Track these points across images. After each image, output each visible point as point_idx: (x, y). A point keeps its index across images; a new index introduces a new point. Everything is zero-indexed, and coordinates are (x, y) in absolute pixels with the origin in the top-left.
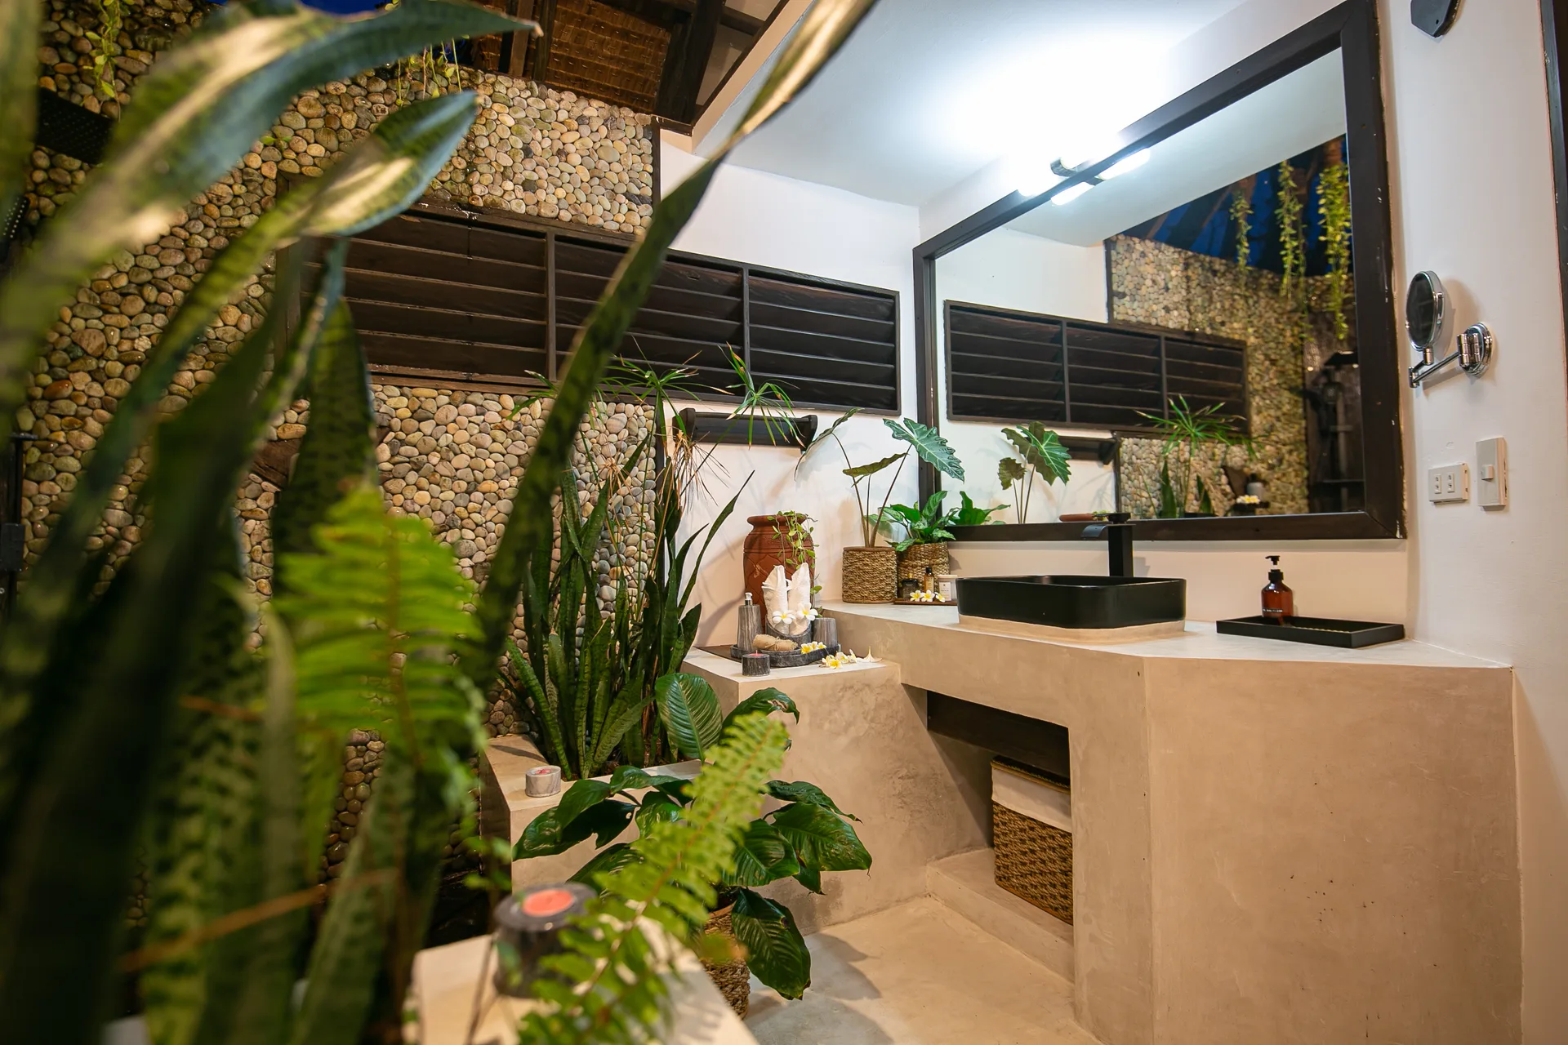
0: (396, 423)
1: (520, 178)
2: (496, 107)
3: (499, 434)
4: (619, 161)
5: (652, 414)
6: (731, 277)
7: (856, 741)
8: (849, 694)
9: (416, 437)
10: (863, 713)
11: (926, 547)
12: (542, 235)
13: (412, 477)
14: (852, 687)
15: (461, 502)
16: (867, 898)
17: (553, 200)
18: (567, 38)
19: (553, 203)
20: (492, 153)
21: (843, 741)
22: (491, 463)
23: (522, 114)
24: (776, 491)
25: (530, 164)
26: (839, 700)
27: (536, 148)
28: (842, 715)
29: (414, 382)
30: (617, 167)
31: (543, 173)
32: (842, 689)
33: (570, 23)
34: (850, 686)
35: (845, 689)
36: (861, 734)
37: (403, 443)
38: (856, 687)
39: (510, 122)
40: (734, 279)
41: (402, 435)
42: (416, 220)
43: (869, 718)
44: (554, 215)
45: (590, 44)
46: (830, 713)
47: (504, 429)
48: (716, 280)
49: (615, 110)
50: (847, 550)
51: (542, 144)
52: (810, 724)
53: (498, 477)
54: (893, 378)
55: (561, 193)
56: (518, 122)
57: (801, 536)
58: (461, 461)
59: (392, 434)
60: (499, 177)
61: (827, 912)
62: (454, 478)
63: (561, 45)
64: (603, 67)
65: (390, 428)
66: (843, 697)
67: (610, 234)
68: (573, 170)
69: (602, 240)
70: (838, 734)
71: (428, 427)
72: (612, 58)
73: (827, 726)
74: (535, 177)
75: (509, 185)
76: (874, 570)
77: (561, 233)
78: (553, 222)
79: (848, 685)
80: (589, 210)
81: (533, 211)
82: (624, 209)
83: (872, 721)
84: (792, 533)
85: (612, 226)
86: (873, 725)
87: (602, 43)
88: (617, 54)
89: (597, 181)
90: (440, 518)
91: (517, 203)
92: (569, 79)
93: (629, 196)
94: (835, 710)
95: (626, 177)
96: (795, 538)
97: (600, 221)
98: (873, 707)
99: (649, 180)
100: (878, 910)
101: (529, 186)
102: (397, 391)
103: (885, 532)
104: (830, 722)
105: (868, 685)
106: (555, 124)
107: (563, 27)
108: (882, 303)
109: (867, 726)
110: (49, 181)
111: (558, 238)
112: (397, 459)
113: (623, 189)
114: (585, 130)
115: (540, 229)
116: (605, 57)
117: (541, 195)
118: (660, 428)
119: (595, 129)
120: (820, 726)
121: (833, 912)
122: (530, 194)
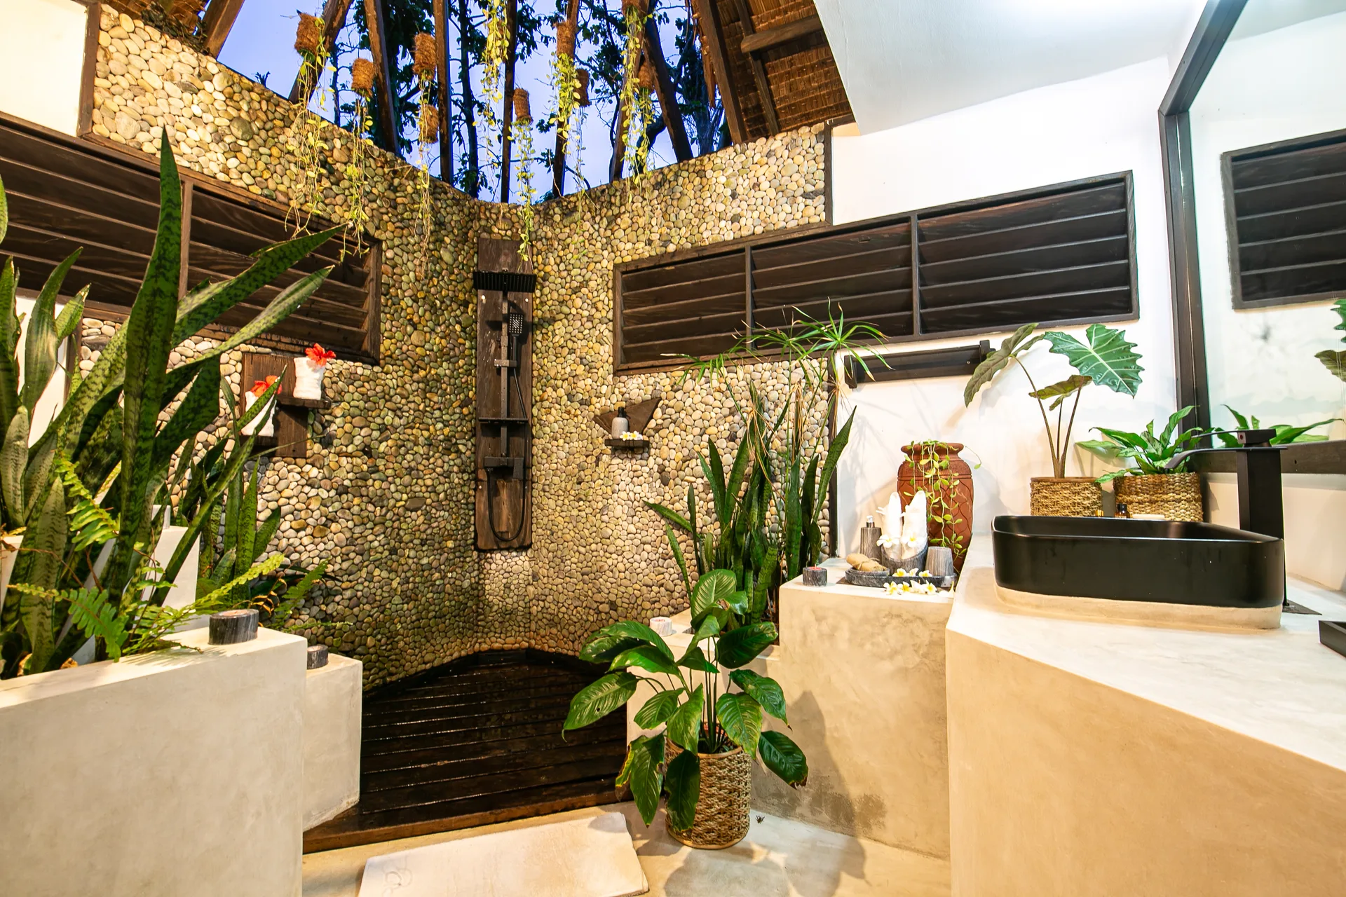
0: (663, 395)
1: (730, 215)
2: (715, 174)
3: (718, 395)
4: (798, 172)
5: (825, 364)
6: (899, 228)
7: (904, 672)
8: (895, 622)
9: (672, 403)
10: (914, 645)
11: (1150, 478)
12: (742, 250)
13: (672, 427)
14: (899, 616)
15: (697, 442)
16: (916, 835)
17: (750, 222)
18: (784, 92)
19: (750, 226)
20: (713, 207)
21: (887, 666)
22: (713, 415)
23: (730, 171)
24: (952, 422)
25: (735, 204)
26: (884, 626)
27: (740, 190)
28: (887, 640)
29: (672, 369)
30: (796, 176)
31: (744, 205)
32: (886, 616)
33: (781, 81)
34: (894, 613)
35: (890, 615)
36: (911, 666)
37: (668, 406)
38: (905, 617)
39: (723, 180)
40: (904, 229)
41: (667, 402)
42: (673, 268)
43: (921, 652)
44: (751, 232)
45: (801, 87)
46: (872, 635)
47: (720, 391)
48: (886, 236)
49: (793, 134)
50: (1036, 481)
51: (743, 185)
52: (850, 641)
53: (717, 425)
54: (1126, 276)
55: (756, 214)
56: (728, 178)
57: (937, 465)
58: (697, 415)
59: (661, 402)
60: (717, 221)
61: (867, 825)
62: (694, 426)
63: (781, 100)
64: (816, 97)
65: (661, 399)
66: (888, 623)
67: (793, 231)
68: (762, 194)
69: (783, 238)
70: (882, 659)
71: (679, 395)
72: (820, 87)
73: (868, 646)
74: (739, 210)
75: (723, 223)
76: (1056, 503)
77: (753, 244)
78: (753, 237)
79: (894, 612)
80: (775, 218)
81: (737, 236)
82: (802, 207)
83: (925, 656)
84: (923, 462)
85: (792, 224)
86: (927, 661)
87: (809, 81)
88: (824, 81)
89: (781, 194)
90: (686, 452)
91: (727, 233)
92: (796, 119)
93: (806, 195)
94: (879, 634)
95: (802, 182)
96: (929, 467)
97: (782, 224)
98: (927, 642)
99: (821, 174)
100: (930, 854)
101: (735, 219)
102: (664, 375)
103: (1115, 460)
104: (873, 644)
105: (921, 619)
106: (752, 167)
107: (778, 87)
108: (1104, 192)
109: (918, 659)
110: (541, 302)
111: (754, 248)
112: (665, 416)
113: (801, 191)
114: (772, 160)
115: (741, 246)
116: (815, 89)
117: (743, 221)
118: (832, 375)
119: (779, 156)
120: (862, 645)
121: (874, 827)
122: (736, 224)
